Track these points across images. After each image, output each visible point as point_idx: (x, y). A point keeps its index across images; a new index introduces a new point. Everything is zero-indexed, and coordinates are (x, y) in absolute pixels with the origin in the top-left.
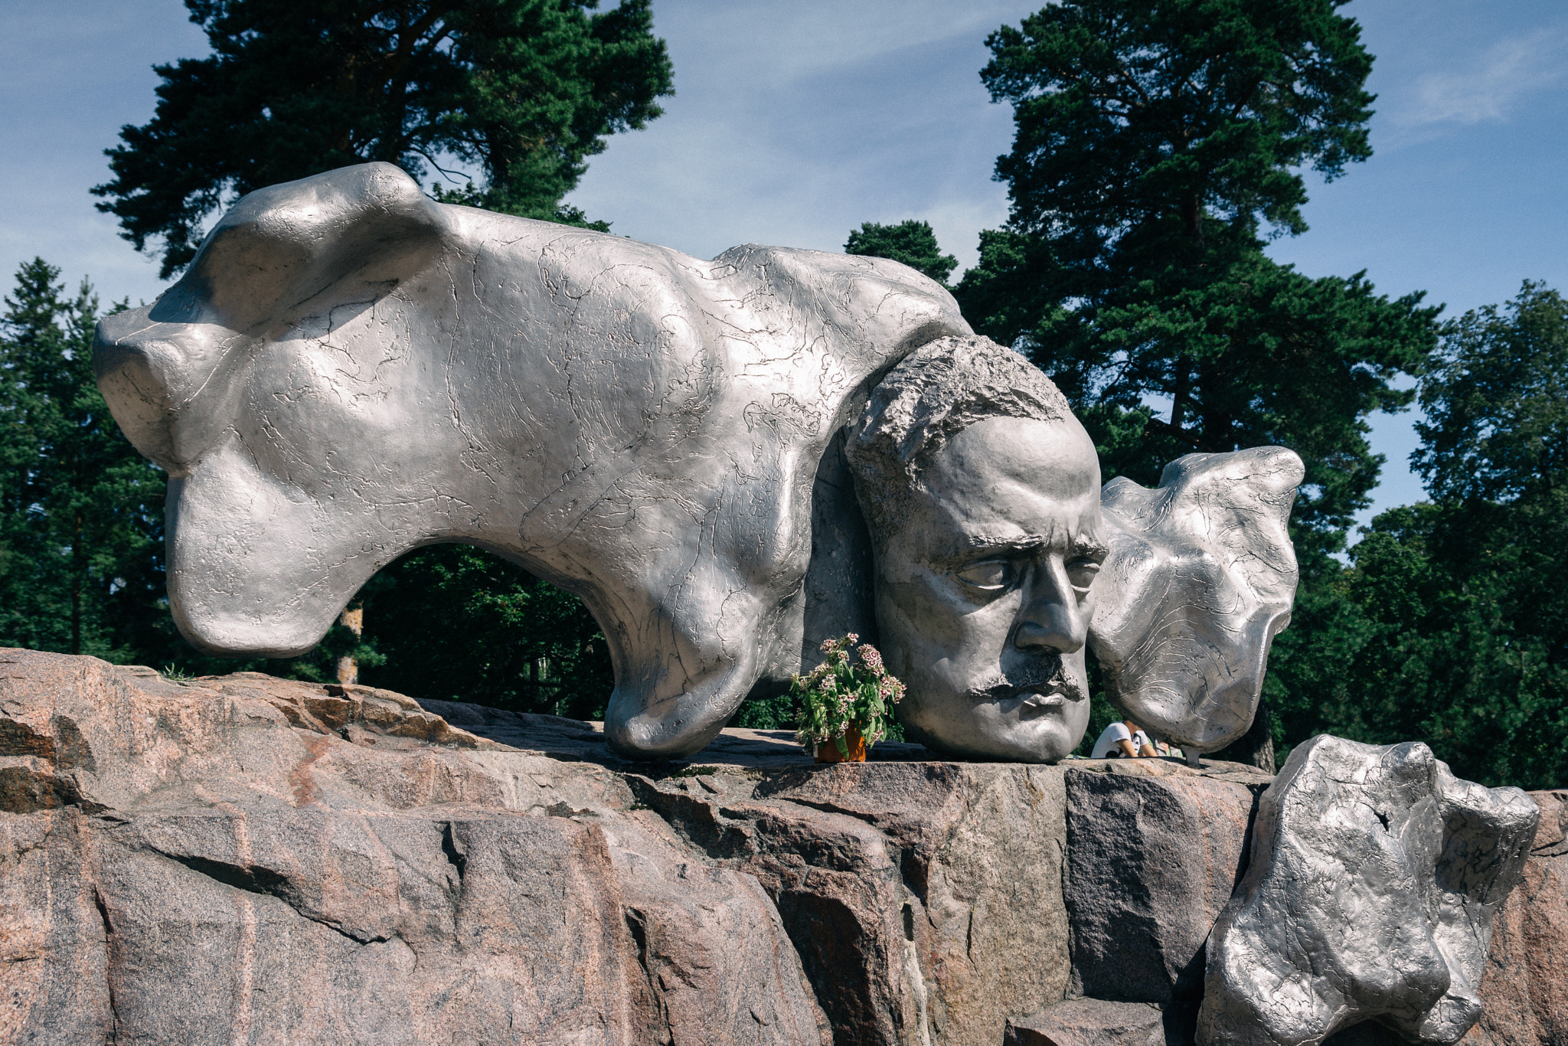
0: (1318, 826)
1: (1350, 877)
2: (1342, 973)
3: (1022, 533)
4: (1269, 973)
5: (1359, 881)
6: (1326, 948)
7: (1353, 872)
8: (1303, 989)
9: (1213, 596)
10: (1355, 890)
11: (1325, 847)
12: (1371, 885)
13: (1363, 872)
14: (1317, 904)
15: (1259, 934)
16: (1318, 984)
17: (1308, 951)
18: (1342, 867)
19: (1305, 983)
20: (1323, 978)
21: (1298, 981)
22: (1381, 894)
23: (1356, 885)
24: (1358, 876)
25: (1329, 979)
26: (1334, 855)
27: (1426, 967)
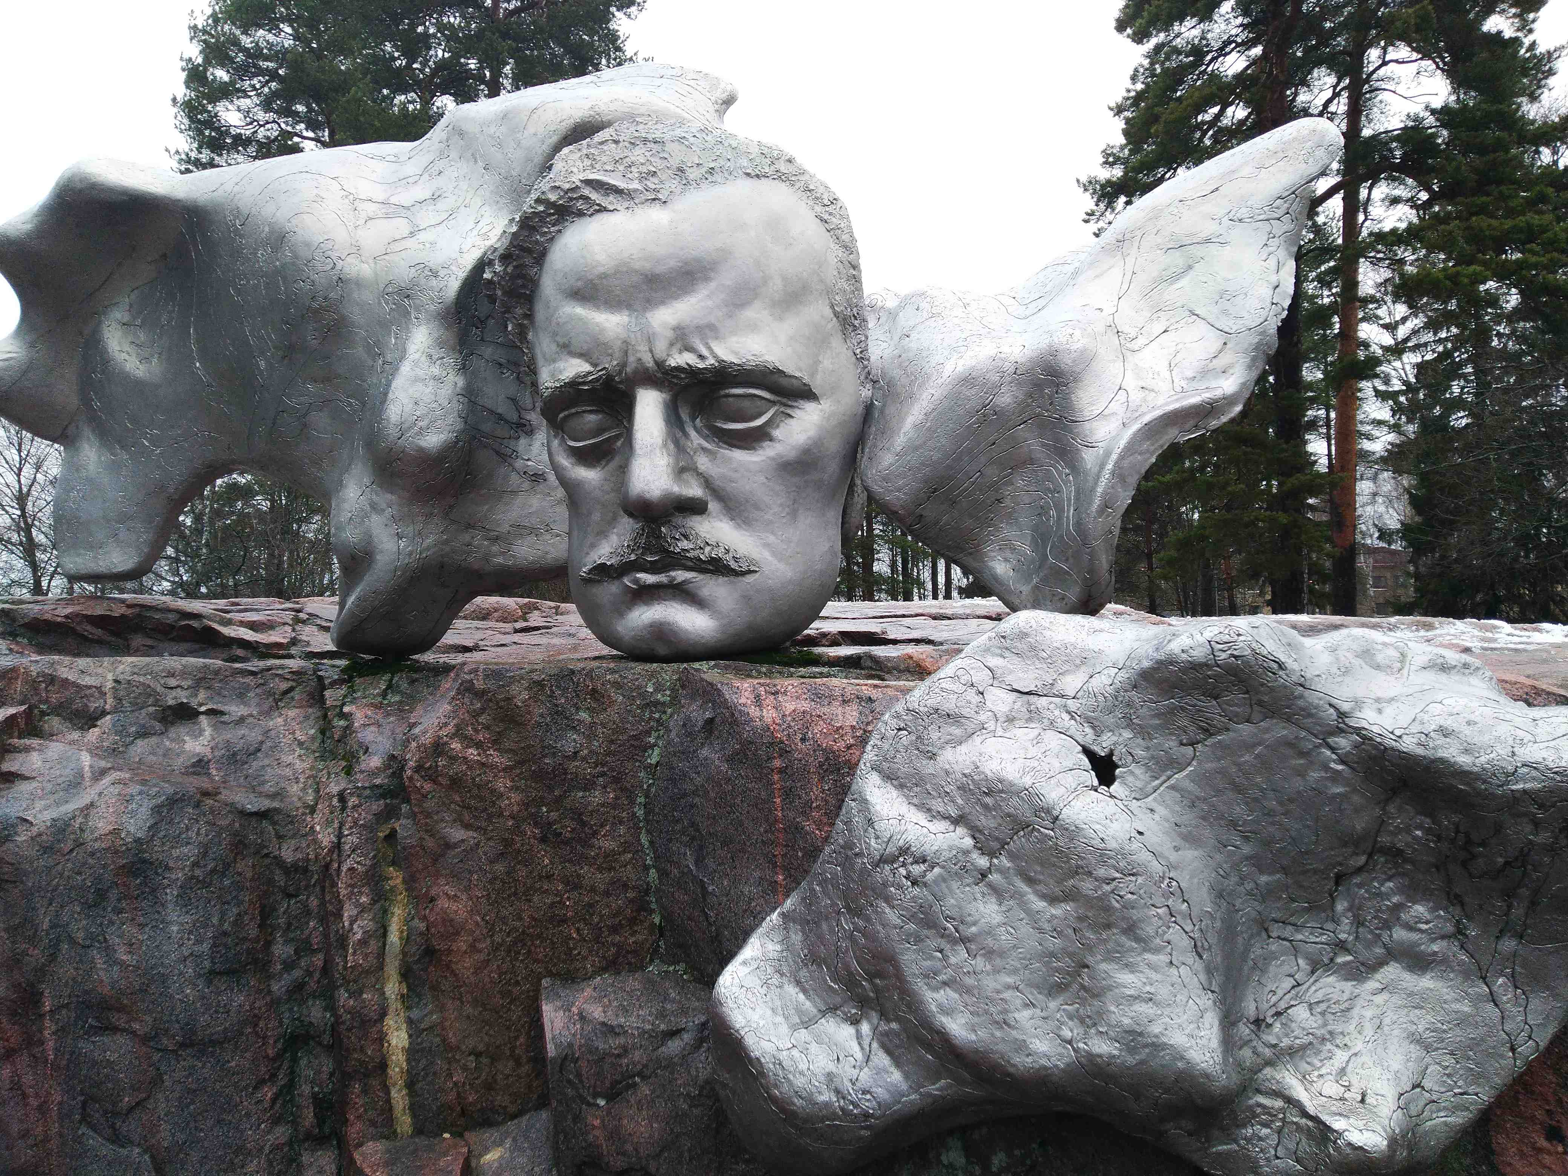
0: (928, 768)
1: (983, 862)
2: (927, 1024)
3: (586, 367)
4: (801, 996)
5: (1001, 871)
6: (899, 975)
7: (992, 854)
8: (859, 1036)
9: (1067, 398)
10: (990, 886)
11: (938, 805)
12: (1030, 881)
13: (1012, 856)
14: (888, 900)
15: (804, 933)
16: (886, 1034)
17: (871, 976)
18: (968, 842)
19: (865, 1028)
20: (894, 1025)
21: (855, 1022)
22: (1053, 900)
23: (994, 877)
24: (1004, 861)
25: (905, 1030)
26: (957, 821)
27: (1132, 1050)
